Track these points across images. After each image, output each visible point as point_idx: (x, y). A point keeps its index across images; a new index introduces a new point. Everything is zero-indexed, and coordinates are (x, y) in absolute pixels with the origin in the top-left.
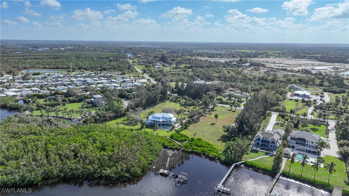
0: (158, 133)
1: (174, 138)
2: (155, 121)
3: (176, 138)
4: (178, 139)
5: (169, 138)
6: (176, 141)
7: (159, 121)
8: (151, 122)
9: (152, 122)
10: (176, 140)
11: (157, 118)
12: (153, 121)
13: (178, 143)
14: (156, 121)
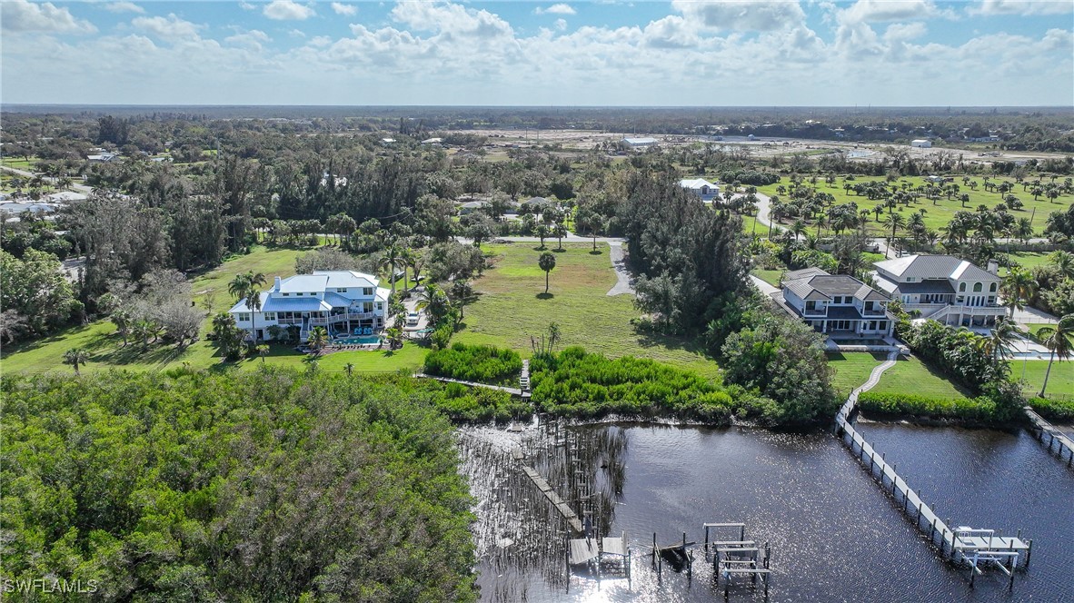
0: (350, 366)
1: (455, 372)
2: (289, 314)
3: (465, 368)
4: (480, 369)
5: (422, 375)
6: (475, 384)
7: (315, 314)
8: (271, 323)
9: (276, 322)
10: (473, 379)
11: (300, 297)
12: (281, 315)
13: (496, 388)
14: (298, 315)
